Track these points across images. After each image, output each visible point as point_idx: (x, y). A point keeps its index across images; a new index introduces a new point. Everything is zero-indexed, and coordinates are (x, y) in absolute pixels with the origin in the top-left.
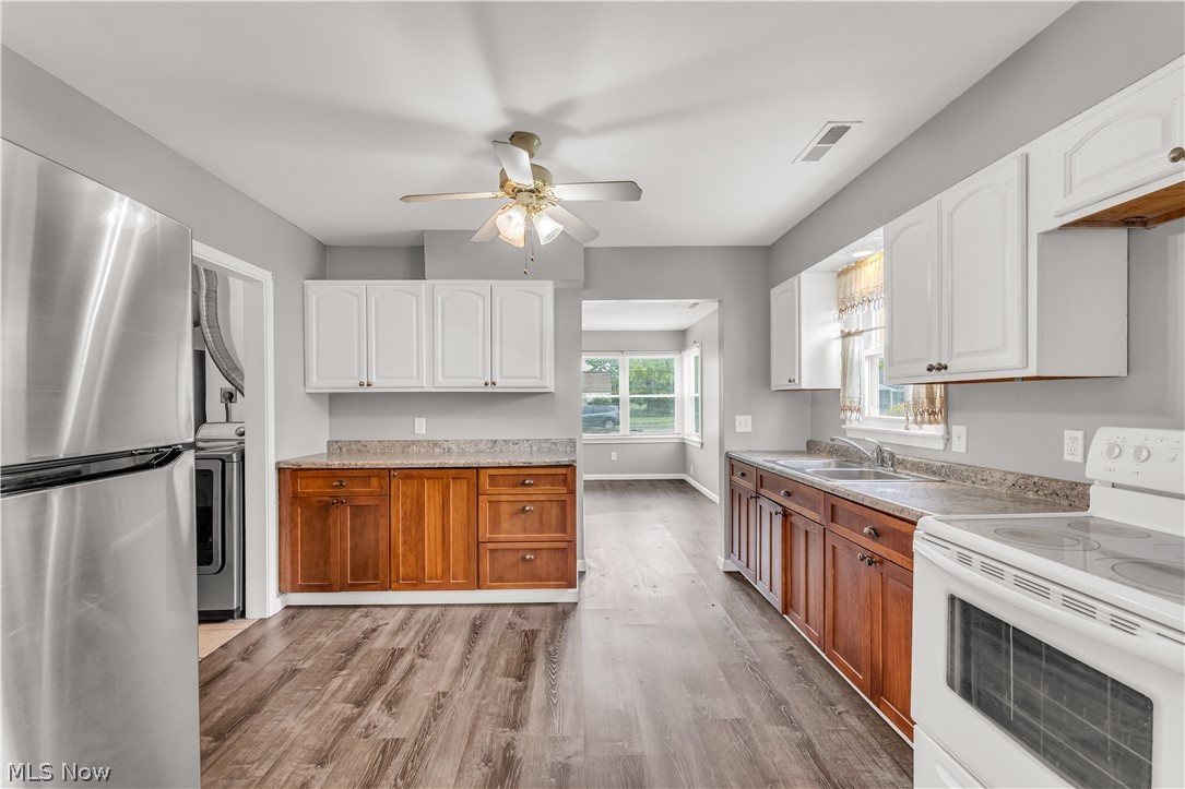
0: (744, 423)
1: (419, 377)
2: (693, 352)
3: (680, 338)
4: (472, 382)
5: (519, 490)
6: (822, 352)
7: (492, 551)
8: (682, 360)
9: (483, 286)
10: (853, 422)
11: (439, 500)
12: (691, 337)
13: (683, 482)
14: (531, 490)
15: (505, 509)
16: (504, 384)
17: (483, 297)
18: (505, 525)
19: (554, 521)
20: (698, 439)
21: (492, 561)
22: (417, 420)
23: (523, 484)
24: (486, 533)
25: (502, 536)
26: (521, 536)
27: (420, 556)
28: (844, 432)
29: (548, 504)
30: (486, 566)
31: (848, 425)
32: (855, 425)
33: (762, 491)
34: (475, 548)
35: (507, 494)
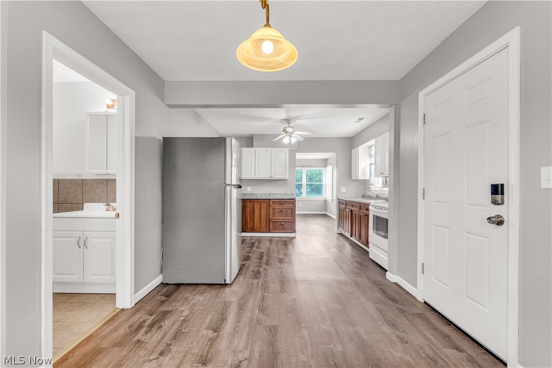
0: (343, 190)
1: (251, 175)
2: (329, 168)
3: (325, 162)
4: (267, 177)
5: (280, 205)
6: (364, 170)
7: (273, 222)
8: (326, 170)
9: (269, 149)
10: (373, 188)
11: (259, 208)
12: (329, 162)
13: (326, 215)
14: (284, 205)
15: (276, 210)
16: (275, 177)
17: (269, 153)
18: (277, 215)
19: (290, 214)
20: (331, 199)
21: (273, 224)
22: (248, 187)
23: (281, 204)
24: (271, 217)
25: (276, 218)
26: (281, 218)
27: (254, 223)
28: (370, 192)
29: (288, 210)
30: (271, 226)
31: (372, 189)
32: (373, 189)
33: (347, 207)
34: (269, 221)
35: (277, 206)
